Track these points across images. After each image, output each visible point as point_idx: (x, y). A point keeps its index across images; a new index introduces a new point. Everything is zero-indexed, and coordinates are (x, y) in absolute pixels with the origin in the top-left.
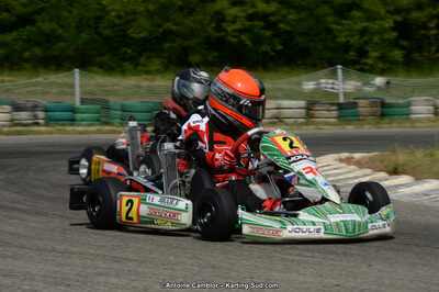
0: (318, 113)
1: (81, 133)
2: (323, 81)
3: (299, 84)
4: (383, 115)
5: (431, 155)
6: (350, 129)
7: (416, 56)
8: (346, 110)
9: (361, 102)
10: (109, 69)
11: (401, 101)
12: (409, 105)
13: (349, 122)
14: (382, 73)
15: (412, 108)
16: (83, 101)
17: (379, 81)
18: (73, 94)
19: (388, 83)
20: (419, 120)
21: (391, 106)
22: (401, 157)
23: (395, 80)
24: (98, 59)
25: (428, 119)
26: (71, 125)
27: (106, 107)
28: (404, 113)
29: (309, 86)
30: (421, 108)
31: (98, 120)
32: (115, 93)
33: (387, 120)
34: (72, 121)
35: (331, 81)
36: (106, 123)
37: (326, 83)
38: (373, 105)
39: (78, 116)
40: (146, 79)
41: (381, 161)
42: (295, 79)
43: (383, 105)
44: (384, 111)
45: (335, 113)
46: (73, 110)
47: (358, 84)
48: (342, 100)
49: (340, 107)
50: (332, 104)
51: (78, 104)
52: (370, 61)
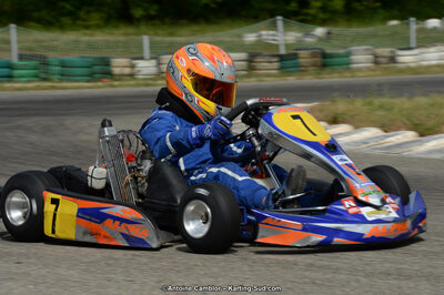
0: (259, 65)
1: (19, 89)
2: (264, 32)
3: (240, 36)
4: (324, 65)
5: (370, 104)
6: (292, 80)
7: (356, 5)
8: (288, 61)
9: (303, 53)
10: (47, 24)
11: (341, 51)
12: (348, 55)
13: (290, 73)
14: (323, 23)
15: (353, 57)
16: (21, 57)
17: (320, 31)
18: (9, 50)
19: (329, 33)
20: (359, 70)
21: (331, 56)
22: (341, 106)
23: (336, 30)
24: (36, 14)
25: (368, 69)
26: (9, 82)
27: (44, 63)
28: (344, 63)
29: (250, 38)
30: (361, 58)
31: (36, 76)
32: (54, 49)
33: (328, 70)
34: (10, 77)
35: (271, 32)
36: (45, 79)
37: (267, 35)
38: (314, 55)
39: (17, 72)
40: (85, 35)
41: (321, 111)
42: (236, 31)
43: (324, 55)
44: (325, 61)
45: (276, 65)
46: (10, 66)
47: (299, 35)
48: (283, 51)
49: (282, 58)
50: (274, 56)
51: (15, 60)
52: (312, 12)
